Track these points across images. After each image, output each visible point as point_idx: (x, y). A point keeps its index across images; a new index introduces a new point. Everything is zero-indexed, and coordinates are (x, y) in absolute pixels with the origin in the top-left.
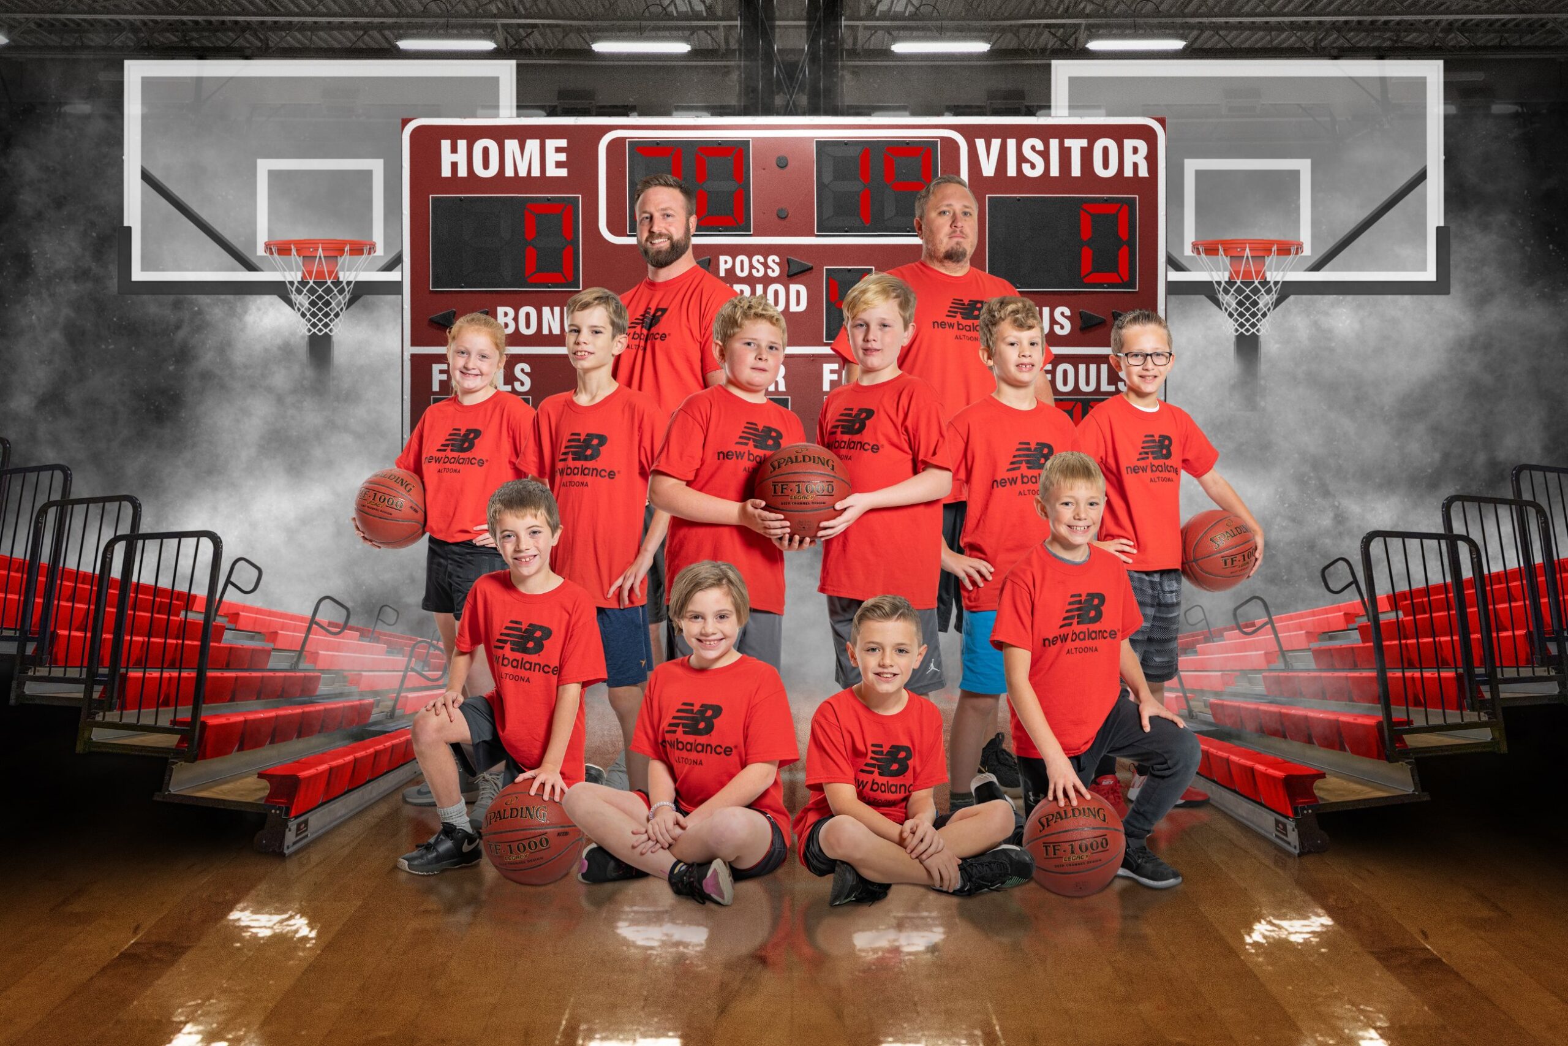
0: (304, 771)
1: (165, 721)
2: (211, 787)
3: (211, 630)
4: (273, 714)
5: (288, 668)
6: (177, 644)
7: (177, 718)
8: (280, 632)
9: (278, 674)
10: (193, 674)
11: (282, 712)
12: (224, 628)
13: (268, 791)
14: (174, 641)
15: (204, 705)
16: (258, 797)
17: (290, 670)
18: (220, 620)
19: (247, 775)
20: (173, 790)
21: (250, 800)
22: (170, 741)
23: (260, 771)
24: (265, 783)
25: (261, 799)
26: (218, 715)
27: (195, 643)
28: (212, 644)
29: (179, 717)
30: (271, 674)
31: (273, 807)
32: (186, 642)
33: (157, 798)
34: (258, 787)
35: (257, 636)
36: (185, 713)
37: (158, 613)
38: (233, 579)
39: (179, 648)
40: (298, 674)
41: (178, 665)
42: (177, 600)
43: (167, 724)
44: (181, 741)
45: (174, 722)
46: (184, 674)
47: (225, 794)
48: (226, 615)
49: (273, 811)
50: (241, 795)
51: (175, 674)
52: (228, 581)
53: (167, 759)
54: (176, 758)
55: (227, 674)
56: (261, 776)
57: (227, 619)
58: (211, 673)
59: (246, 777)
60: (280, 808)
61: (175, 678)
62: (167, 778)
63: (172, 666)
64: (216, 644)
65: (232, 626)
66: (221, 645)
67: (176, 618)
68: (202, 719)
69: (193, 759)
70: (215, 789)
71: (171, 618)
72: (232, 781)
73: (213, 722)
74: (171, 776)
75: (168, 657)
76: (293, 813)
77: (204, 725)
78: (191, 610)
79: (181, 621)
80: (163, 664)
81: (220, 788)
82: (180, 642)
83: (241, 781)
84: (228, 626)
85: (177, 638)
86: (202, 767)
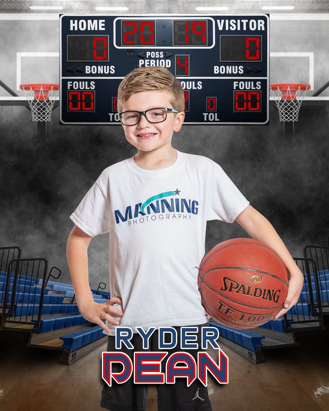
0: (74, 337)
1: (29, 320)
2: (44, 342)
3: (44, 291)
4: (64, 318)
5: (70, 303)
6: (33, 295)
7: (33, 319)
8: (67, 291)
9: (66, 305)
10: (39, 305)
11: (67, 318)
12: (48, 290)
13: (63, 343)
14: (32, 294)
15: (42, 315)
16: (59, 345)
17: (70, 304)
18: (47, 288)
19: (56, 338)
20: (32, 343)
21: (57, 346)
22: (31, 327)
23: (60, 337)
24: (62, 341)
25: (61, 346)
26: (47, 319)
27: (39, 295)
28: (44, 295)
29: (34, 319)
30: (64, 305)
31: (65, 349)
32: (36, 295)
33: (27, 345)
34: (60, 342)
35: (59, 293)
36: (36, 318)
37: (27, 285)
38: (51, 274)
39: (34, 296)
40: (73, 305)
41: (33, 302)
42: (33, 281)
43: (30, 322)
44: (34, 327)
45: (32, 321)
46: (35, 305)
47: (49, 344)
48: (49, 286)
49: (65, 350)
50: (54, 345)
51: (32, 305)
52: (50, 275)
53: (30, 333)
54: (32, 333)
55: (49, 305)
56: (61, 338)
57: (49, 287)
58: (44, 305)
59: (56, 339)
60: (67, 349)
61: (32, 306)
62: (30, 339)
63: (31, 302)
64: (46, 295)
65: (51, 289)
66: (48, 296)
67: (33, 287)
68: (41, 320)
69: (38, 333)
70: (46, 343)
71: (31, 287)
72: (51, 340)
73: (45, 321)
74: (31, 339)
75: (30, 300)
76: (71, 351)
77: (42, 322)
78: (38, 284)
79: (34, 288)
80: (28, 302)
81: (47, 342)
82: (34, 294)
83: (54, 340)
84: (50, 289)
85: (33, 293)
86: (41, 336)
